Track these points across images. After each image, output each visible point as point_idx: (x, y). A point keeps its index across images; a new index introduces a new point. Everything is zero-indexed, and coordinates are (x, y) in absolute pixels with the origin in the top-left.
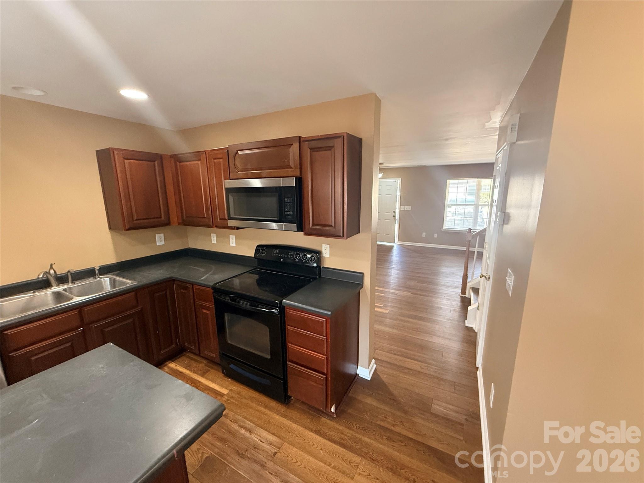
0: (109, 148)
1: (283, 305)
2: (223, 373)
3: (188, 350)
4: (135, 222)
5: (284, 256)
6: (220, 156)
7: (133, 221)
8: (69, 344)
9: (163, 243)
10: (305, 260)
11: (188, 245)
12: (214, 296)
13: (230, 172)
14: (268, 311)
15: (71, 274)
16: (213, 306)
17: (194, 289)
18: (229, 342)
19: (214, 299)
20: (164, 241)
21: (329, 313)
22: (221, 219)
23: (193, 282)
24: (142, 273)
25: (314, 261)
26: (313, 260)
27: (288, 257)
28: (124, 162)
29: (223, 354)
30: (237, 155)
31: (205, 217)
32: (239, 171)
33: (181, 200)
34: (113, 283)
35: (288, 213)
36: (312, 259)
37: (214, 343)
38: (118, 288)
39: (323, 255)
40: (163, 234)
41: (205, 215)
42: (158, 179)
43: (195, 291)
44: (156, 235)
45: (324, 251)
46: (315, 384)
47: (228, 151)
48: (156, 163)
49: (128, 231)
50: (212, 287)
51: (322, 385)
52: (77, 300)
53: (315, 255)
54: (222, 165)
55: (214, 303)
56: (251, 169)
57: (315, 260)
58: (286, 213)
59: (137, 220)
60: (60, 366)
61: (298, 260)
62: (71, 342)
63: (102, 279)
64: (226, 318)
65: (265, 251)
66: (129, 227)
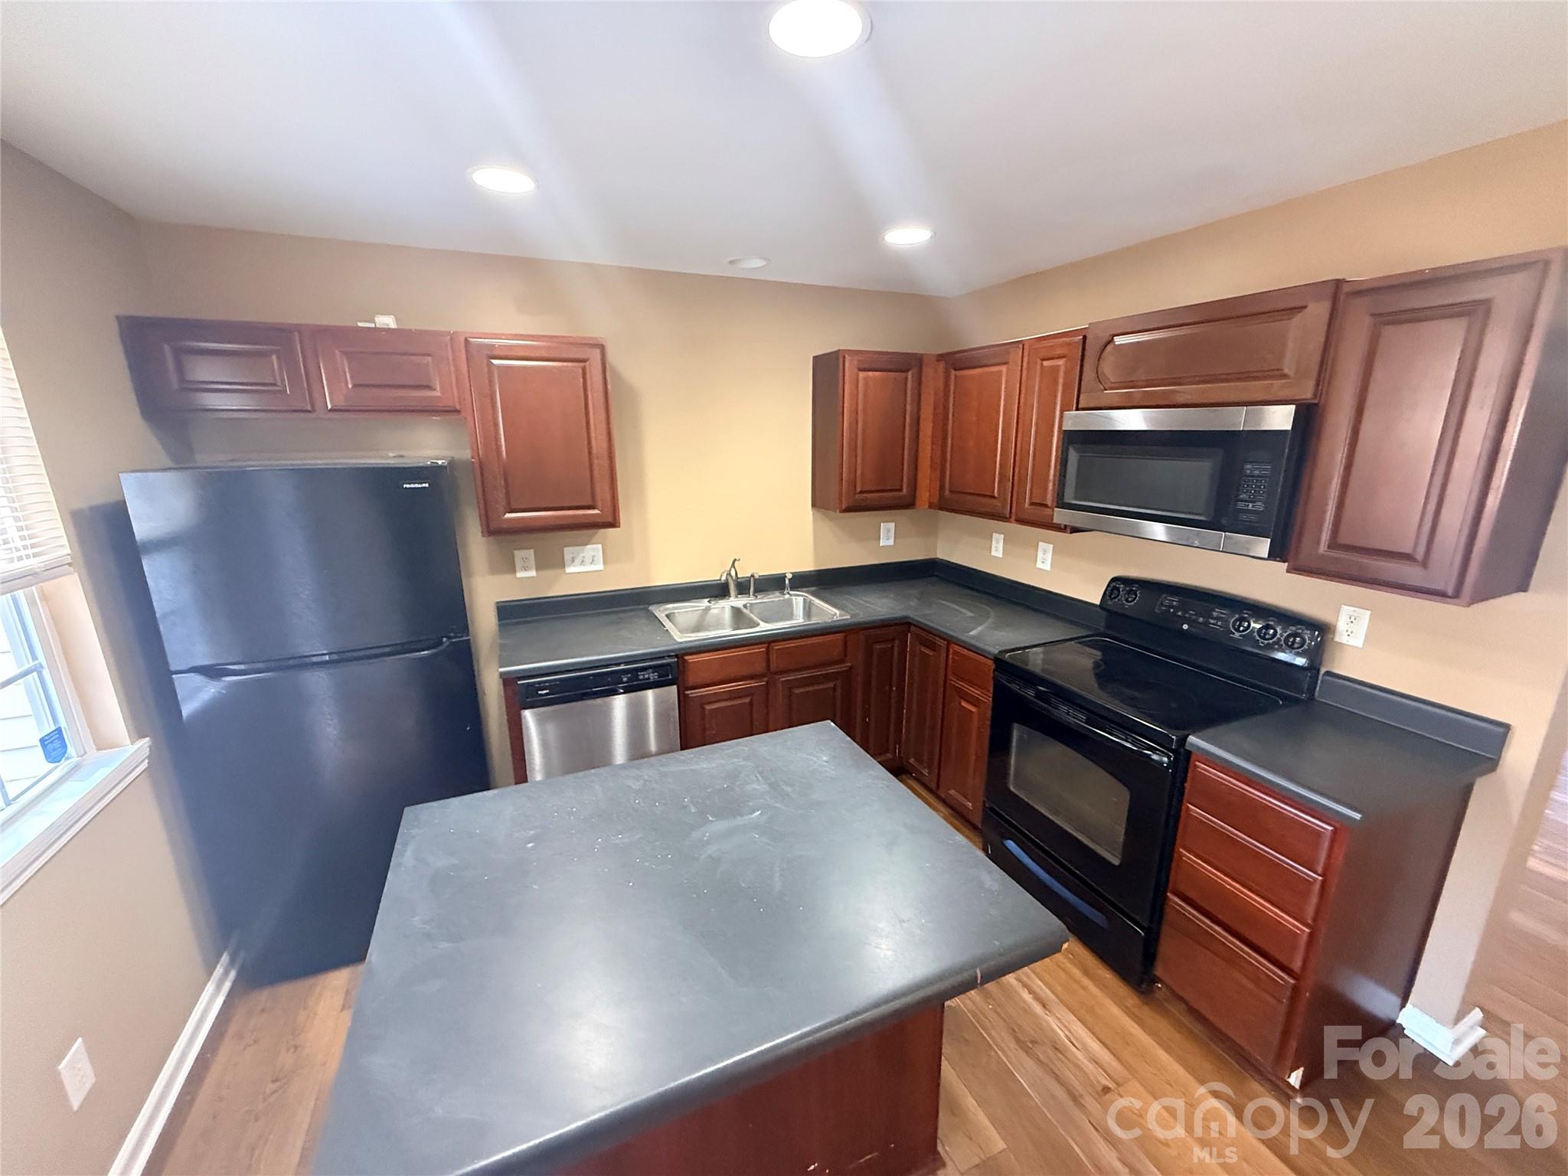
0: (839, 350)
1: (1187, 747)
2: (985, 850)
3: (914, 775)
4: (857, 496)
5: (1194, 617)
6: (1059, 352)
7: (855, 494)
8: (747, 700)
9: (891, 542)
10: (1266, 642)
11: (936, 552)
12: (994, 678)
13: (1082, 391)
14: (1135, 749)
15: (755, 580)
16: (988, 699)
17: (951, 650)
18: (1012, 789)
19: (995, 684)
20: (893, 539)
21: (1357, 816)
22: (1032, 504)
23: (952, 637)
24: (853, 598)
25: (1300, 650)
26: (1296, 646)
27: (1206, 623)
28: (858, 375)
29: (992, 810)
30: (1109, 348)
31: (994, 497)
32: (1106, 386)
33: (944, 453)
34: (808, 610)
35: (1248, 506)
36: (1294, 642)
37: (976, 781)
38: (815, 620)
39: (1337, 634)
40: (893, 524)
41: (996, 491)
42: (908, 408)
43: (951, 656)
44: (882, 524)
45: (1342, 625)
46: (1251, 986)
47: (1085, 338)
48: (910, 373)
49: (845, 514)
50: (995, 658)
51: (1280, 1001)
52: (764, 628)
53: (1309, 632)
54: (1062, 374)
55: (991, 695)
56: (1144, 383)
57: (1306, 647)
58: (1241, 505)
59: (861, 492)
60: (769, 736)
61: (1240, 636)
62: (750, 697)
63: (794, 598)
64: (1015, 734)
65: (1136, 595)
66: (847, 505)
